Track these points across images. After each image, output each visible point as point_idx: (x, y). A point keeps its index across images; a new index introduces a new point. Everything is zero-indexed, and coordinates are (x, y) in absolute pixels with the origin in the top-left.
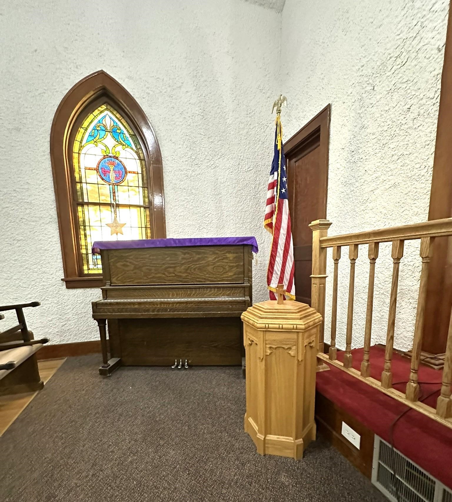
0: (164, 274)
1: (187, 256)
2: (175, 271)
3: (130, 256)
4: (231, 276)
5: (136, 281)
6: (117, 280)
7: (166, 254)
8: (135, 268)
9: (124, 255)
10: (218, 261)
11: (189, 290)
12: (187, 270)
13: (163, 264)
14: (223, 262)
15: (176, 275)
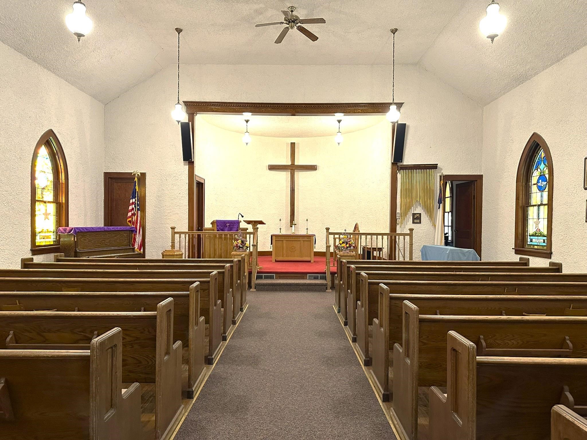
0: (101, 244)
1: (110, 235)
2: (105, 242)
3: (87, 235)
4: (125, 244)
5: (89, 248)
6: (81, 248)
7: (102, 234)
8: (89, 241)
9: (84, 234)
10: (121, 237)
11: (114, 251)
12: (109, 241)
13: (101, 239)
14: (122, 237)
15: (105, 244)
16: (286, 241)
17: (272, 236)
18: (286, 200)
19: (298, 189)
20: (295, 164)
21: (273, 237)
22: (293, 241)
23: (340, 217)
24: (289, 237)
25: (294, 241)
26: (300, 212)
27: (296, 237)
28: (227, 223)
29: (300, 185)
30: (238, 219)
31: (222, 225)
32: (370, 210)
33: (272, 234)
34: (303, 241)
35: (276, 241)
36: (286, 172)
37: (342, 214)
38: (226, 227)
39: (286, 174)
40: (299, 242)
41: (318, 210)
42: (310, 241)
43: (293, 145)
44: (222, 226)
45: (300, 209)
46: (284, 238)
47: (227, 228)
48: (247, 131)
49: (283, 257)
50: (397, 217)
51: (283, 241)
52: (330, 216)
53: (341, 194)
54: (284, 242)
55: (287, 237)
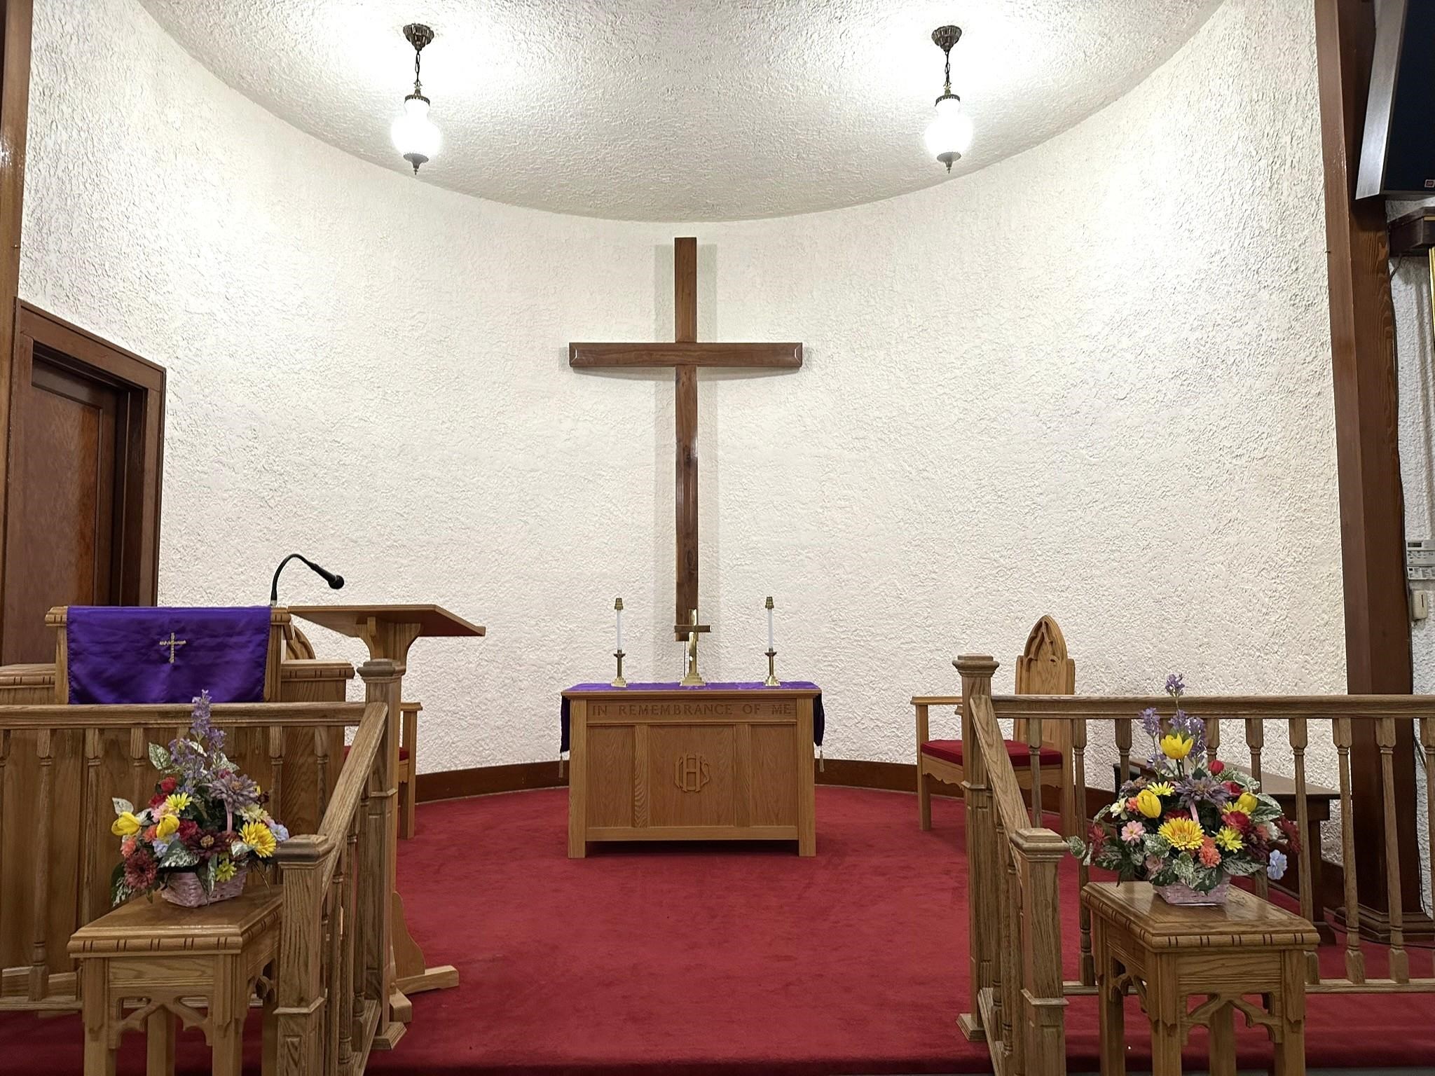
16: (652, 726)
17: (566, 702)
18: (656, 511)
19: (714, 459)
20: (698, 341)
21: (573, 704)
22: (690, 726)
23: (919, 590)
24: (665, 704)
25: (696, 731)
26: (722, 567)
27: (709, 704)
28: (165, 634)
29: (720, 441)
30: (274, 597)
31: (119, 648)
32: (1103, 547)
33: (569, 684)
34: (753, 726)
35: (590, 727)
36: (653, 383)
37: (933, 575)
38: (154, 662)
39: (656, 392)
40: (727, 731)
41: (810, 555)
42: (794, 725)
43: (686, 250)
44: (117, 657)
45: (721, 551)
46: (637, 708)
47: (166, 668)
48: (418, 91)
49: (633, 826)
50: (1413, 575)
51: (632, 726)
52: (872, 586)
53: (925, 474)
54: (641, 733)
55: (659, 704)
